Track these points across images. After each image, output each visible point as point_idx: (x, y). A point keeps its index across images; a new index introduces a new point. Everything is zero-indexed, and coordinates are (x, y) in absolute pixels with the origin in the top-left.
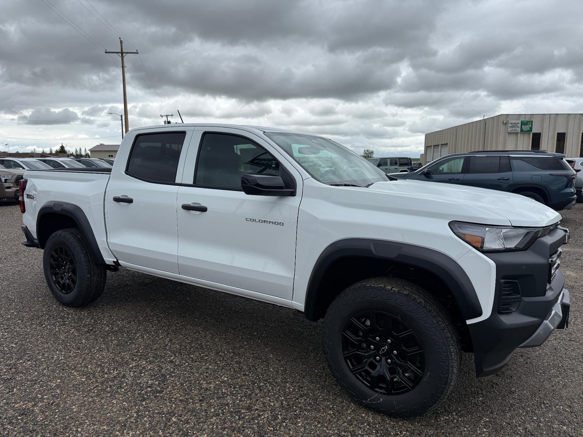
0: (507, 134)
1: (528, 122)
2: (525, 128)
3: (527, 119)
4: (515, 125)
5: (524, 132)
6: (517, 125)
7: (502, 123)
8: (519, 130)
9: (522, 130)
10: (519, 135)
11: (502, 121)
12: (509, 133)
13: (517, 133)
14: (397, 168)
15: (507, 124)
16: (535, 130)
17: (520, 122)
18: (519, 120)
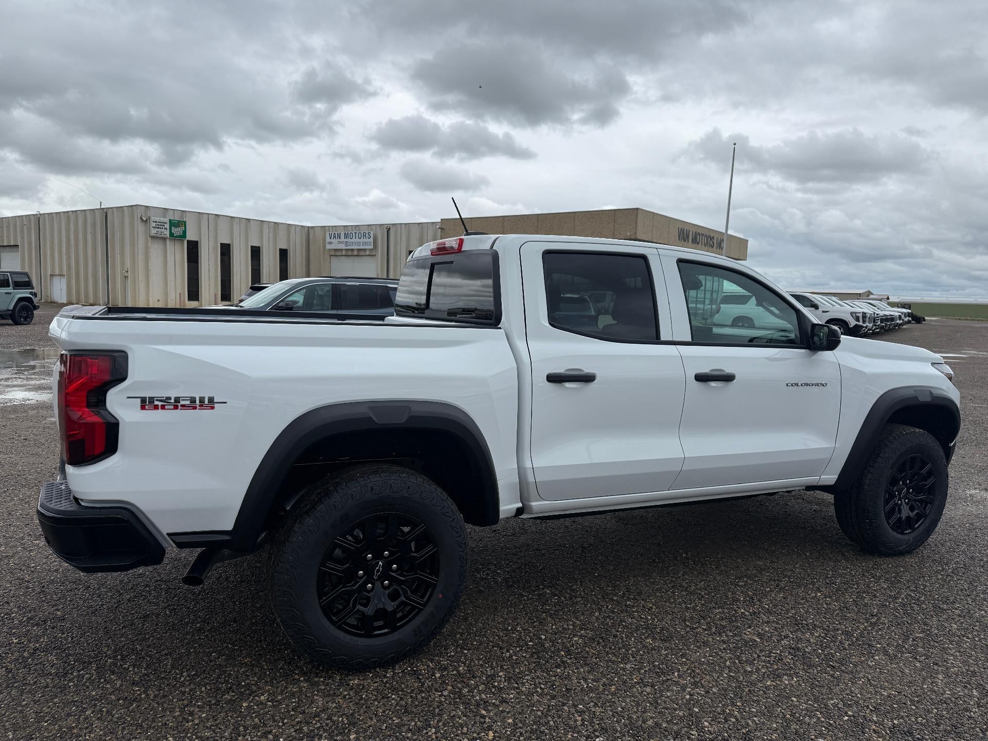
0: (150, 239)
1: (179, 222)
2: (177, 231)
3: (177, 218)
4: (162, 225)
5: (174, 237)
6: (164, 226)
7: (139, 220)
8: (167, 233)
9: (171, 234)
10: (168, 241)
11: (139, 216)
12: (153, 237)
13: (164, 239)
14: (10, 293)
15: (148, 221)
16: (191, 236)
17: (167, 220)
18: (165, 217)
